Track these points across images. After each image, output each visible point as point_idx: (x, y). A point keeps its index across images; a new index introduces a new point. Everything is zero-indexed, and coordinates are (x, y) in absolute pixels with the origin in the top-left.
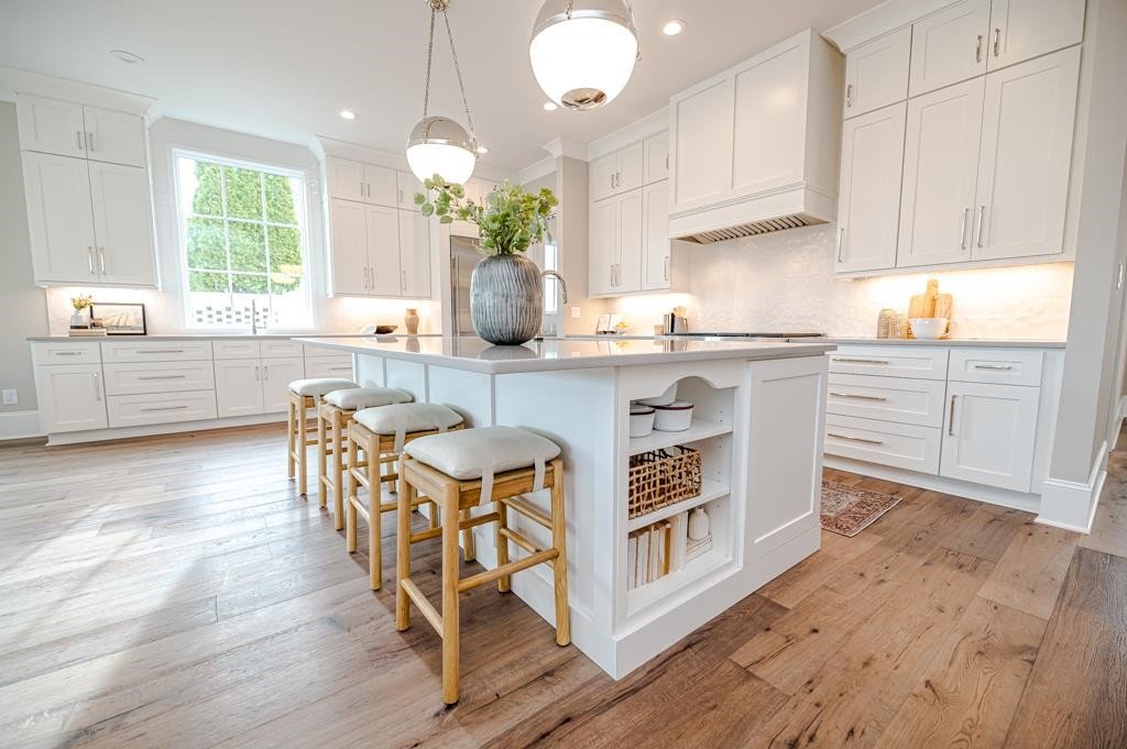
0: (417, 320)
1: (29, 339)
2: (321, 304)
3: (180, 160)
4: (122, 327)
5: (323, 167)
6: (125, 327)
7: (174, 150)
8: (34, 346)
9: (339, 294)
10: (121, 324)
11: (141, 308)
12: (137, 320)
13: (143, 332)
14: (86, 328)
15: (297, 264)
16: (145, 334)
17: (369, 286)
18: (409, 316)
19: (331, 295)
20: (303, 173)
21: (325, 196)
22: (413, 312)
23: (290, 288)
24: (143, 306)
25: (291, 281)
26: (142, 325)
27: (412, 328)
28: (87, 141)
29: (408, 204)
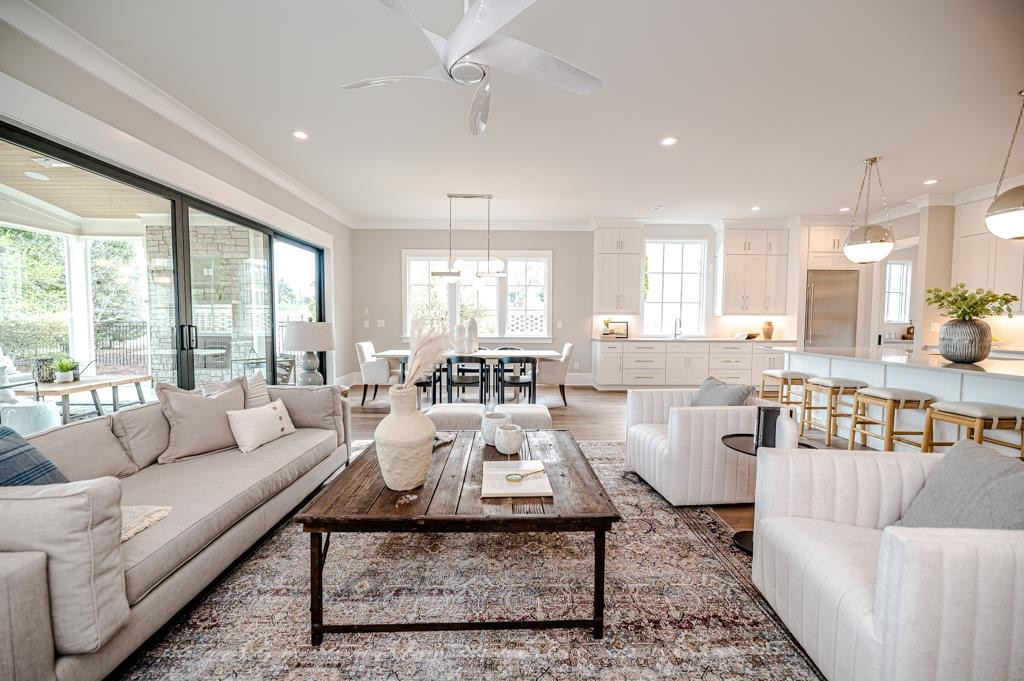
0: (772, 329)
2: (710, 319)
3: (647, 245)
5: (721, 238)
9: (724, 314)
10: (620, 332)
11: (627, 324)
12: (625, 331)
13: (626, 336)
14: (608, 334)
18: (766, 327)
19: (719, 315)
22: (769, 324)
27: (768, 335)
28: (620, 245)
29: (774, 251)
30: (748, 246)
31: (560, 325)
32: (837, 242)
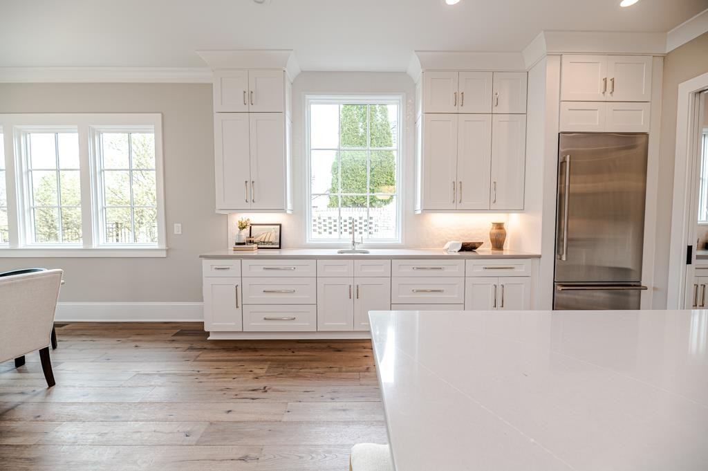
0: (504, 235)
1: (201, 257)
2: (410, 220)
3: (312, 106)
4: (267, 242)
5: (419, 87)
6: (269, 243)
7: (307, 97)
8: (204, 261)
9: (426, 210)
10: (266, 240)
11: (279, 227)
12: (276, 237)
13: (278, 246)
14: (244, 244)
15: (392, 185)
16: (280, 248)
17: (457, 201)
18: (495, 231)
19: (419, 212)
20: (400, 97)
21: (420, 113)
22: (500, 226)
23: (386, 202)
24: (280, 225)
25: (387, 198)
26: (278, 241)
27: (498, 243)
28: (249, 97)
29: (504, 106)
30: (459, 99)
31: (177, 228)
32: (609, 83)
